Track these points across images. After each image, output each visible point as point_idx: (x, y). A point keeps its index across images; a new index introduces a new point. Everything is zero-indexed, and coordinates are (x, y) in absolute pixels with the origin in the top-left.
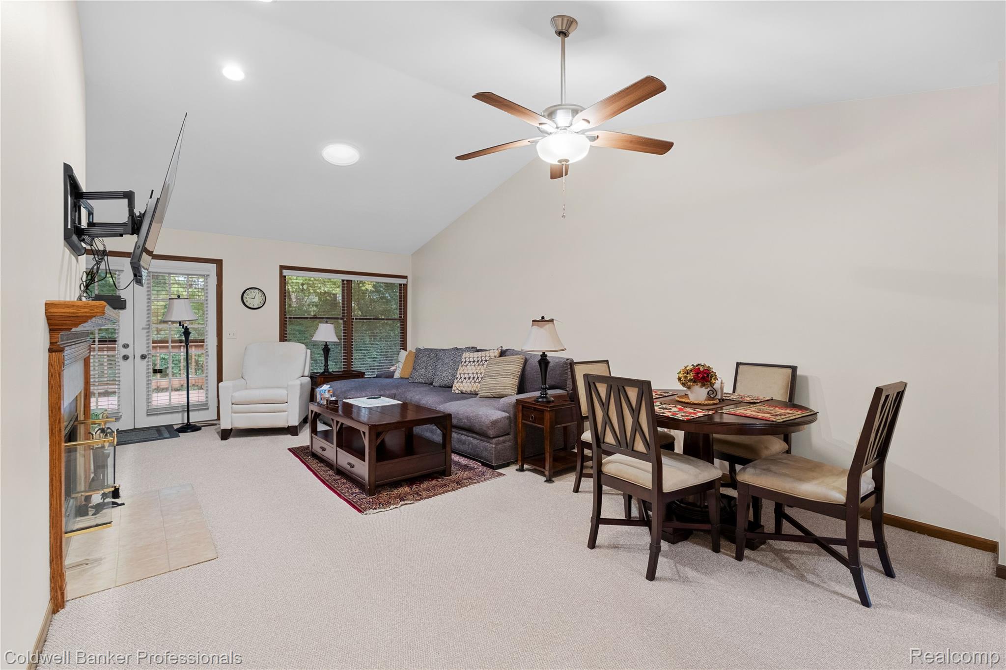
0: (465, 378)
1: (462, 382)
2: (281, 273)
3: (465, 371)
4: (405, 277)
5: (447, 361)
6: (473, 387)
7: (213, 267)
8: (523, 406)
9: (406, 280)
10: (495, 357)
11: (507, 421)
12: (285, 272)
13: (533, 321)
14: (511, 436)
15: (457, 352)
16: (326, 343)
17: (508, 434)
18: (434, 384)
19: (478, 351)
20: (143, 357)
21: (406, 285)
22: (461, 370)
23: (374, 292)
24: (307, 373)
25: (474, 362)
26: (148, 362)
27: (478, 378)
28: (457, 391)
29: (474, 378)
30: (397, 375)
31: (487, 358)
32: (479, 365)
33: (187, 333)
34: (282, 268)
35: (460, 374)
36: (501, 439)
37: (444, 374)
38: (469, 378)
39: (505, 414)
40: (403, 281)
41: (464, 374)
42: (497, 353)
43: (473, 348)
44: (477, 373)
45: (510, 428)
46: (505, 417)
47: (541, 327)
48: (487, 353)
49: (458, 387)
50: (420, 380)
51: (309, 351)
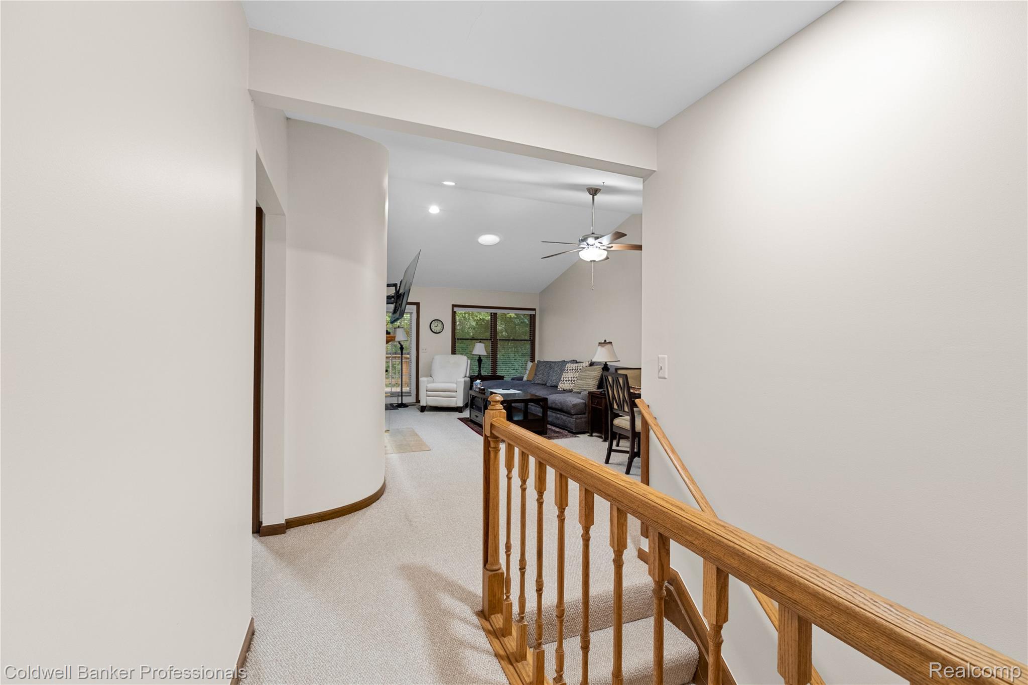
0: (566, 381)
1: (564, 383)
2: (453, 309)
3: (567, 376)
4: (534, 310)
5: (556, 369)
6: (570, 386)
7: (415, 307)
8: (592, 396)
9: (534, 311)
10: (586, 366)
11: (583, 406)
12: (456, 309)
13: (599, 343)
14: (586, 415)
15: (564, 363)
16: (480, 355)
17: (584, 414)
18: (547, 384)
19: (577, 362)
21: (534, 316)
22: (564, 375)
23: (515, 318)
24: (468, 375)
25: (573, 370)
27: (574, 381)
28: (560, 389)
29: (571, 381)
30: (525, 379)
31: (581, 367)
32: (576, 372)
33: (402, 348)
34: (454, 306)
35: (563, 378)
36: (579, 416)
37: (554, 378)
38: (569, 381)
39: (584, 401)
40: (532, 313)
41: (566, 378)
42: (587, 364)
43: (574, 361)
44: (574, 378)
45: (586, 409)
46: (582, 403)
47: (603, 347)
48: (581, 364)
49: (562, 386)
50: (539, 382)
51: (469, 361)
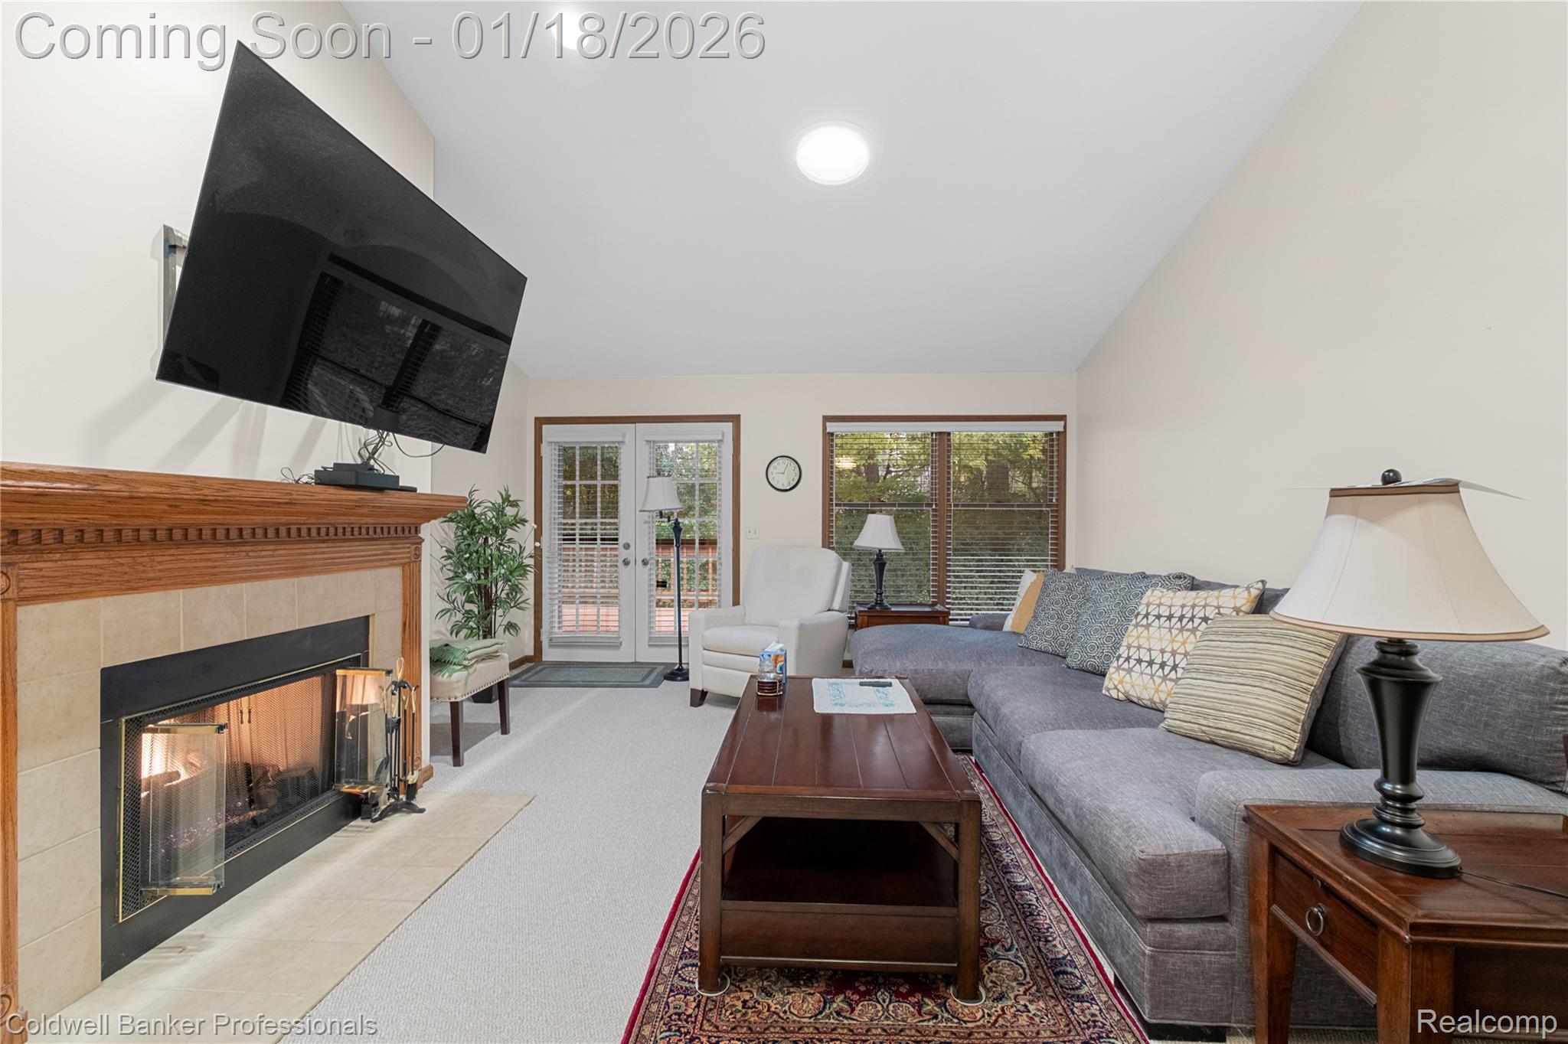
0: (1139, 661)
1: (1130, 671)
2: (825, 428)
3: (1142, 641)
4: (1063, 418)
5: (1105, 605)
6: (1157, 691)
7: (728, 429)
9: (1062, 423)
10: (1237, 610)
11: (1213, 874)
12: (832, 427)
13: (1336, 493)
14: (1233, 930)
15: (1144, 578)
16: (880, 550)
17: (1222, 919)
18: (1068, 659)
19: (1194, 585)
20: (645, 563)
21: (1062, 435)
22: (1133, 635)
25: (1170, 617)
26: (650, 570)
27: (1175, 668)
28: (1114, 694)
29: (1163, 665)
30: (1008, 626)
31: (1210, 612)
32: (1182, 629)
33: (677, 529)
34: (827, 419)
35: (1129, 647)
36: (1183, 930)
37: (1094, 639)
38: (1151, 663)
39: (1216, 845)
40: (1057, 426)
41: (1139, 648)
42: (1244, 599)
43: (1179, 577)
44: (1174, 653)
45: (1228, 889)
46: (1203, 856)
48: (1211, 597)
49: (1119, 681)
50: (1043, 645)
51: (846, 565)
